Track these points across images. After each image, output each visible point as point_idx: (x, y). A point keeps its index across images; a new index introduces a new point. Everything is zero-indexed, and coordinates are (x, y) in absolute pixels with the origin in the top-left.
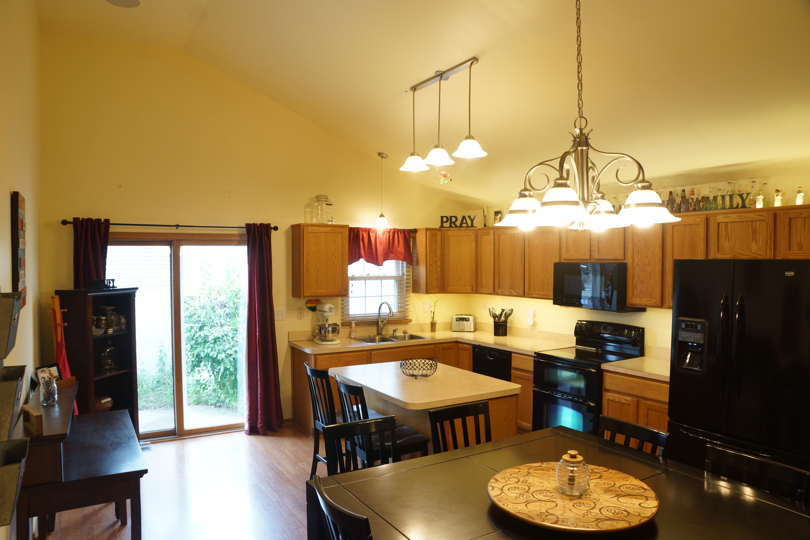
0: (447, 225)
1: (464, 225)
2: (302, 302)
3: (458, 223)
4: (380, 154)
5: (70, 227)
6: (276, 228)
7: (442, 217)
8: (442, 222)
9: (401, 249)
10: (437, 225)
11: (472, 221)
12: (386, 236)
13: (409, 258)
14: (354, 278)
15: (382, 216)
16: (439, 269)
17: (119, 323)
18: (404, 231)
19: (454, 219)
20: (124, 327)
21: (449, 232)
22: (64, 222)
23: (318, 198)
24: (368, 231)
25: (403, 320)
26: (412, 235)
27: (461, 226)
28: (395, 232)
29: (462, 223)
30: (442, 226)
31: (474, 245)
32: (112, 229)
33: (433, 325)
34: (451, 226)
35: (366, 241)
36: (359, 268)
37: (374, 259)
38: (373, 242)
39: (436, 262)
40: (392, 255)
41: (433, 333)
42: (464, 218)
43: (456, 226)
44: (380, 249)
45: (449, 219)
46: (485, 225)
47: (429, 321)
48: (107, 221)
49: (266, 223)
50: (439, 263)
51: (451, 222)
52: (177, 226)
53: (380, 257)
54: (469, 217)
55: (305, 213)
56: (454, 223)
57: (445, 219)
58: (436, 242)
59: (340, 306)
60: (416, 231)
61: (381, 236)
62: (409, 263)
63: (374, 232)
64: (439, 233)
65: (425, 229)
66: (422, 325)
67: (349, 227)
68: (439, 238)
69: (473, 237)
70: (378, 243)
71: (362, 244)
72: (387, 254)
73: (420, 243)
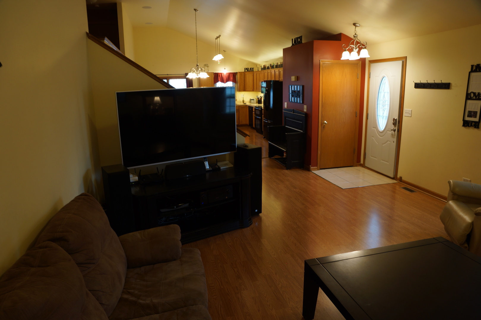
0: (246, 71)
1: (251, 71)
3: (249, 70)
4: (224, 51)
7: (245, 69)
9: (232, 78)
10: (243, 71)
11: (253, 69)
12: (227, 75)
13: (234, 81)
15: (225, 69)
16: (243, 84)
18: (233, 73)
19: (248, 69)
21: (246, 73)
23: (205, 65)
24: (221, 74)
26: (236, 74)
27: (250, 71)
28: (230, 73)
29: (250, 70)
30: (245, 71)
31: (253, 76)
33: (243, 101)
34: (247, 71)
35: (221, 76)
36: (219, 84)
37: (223, 81)
38: (223, 77)
39: (242, 82)
40: (230, 80)
42: (251, 68)
44: (225, 79)
45: (247, 69)
46: (258, 70)
47: (242, 100)
50: (243, 82)
52: (168, 75)
53: (225, 81)
54: (252, 68)
57: (246, 69)
58: (242, 76)
60: (237, 73)
61: (225, 75)
62: (234, 82)
63: (223, 74)
64: (243, 74)
65: (239, 72)
66: (240, 101)
67: (214, 73)
68: (243, 75)
69: (253, 74)
70: (224, 77)
71: (219, 77)
72: (228, 80)
73: (238, 77)
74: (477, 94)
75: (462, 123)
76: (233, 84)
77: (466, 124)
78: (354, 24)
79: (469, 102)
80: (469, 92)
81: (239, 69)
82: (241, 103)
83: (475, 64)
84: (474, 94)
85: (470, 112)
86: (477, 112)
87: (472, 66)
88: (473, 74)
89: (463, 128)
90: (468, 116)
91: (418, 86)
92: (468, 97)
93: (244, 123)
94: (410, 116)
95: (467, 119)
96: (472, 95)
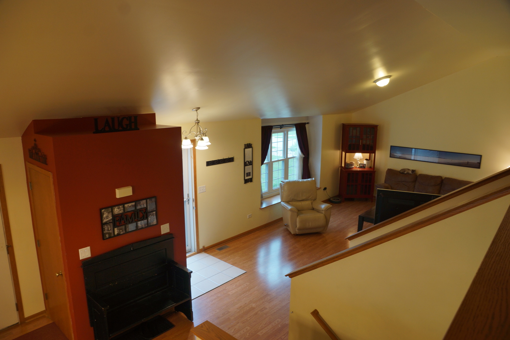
74: (249, 162)
75: (243, 181)
77: (246, 181)
79: (246, 167)
80: (246, 161)
83: (246, 144)
84: (248, 161)
85: (247, 173)
86: (250, 172)
87: (245, 145)
88: (246, 150)
89: (245, 184)
90: (247, 176)
91: (209, 164)
92: (245, 164)
94: (205, 191)
95: (246, 178)
96: (247, 163)
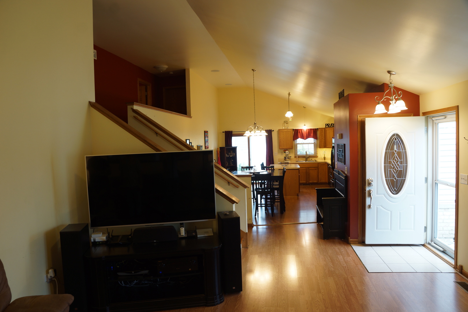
0: (327, 126)
1: (332, 126)
2: (282, 151)
3: (330, 126)
4: (304, 107)
5: (224, 133)
6: (273, 131)
7: (326, 124)
8: (326, 126)
9: (312, 135)
10: (324, 127)
11: (334, 125)
12: (308, 131)
13: (315, 137)
14: (299, 144)
15: (305, 125)
16: (324, 140)
17: (233, 155)
18: (314, 129)
19: (329, 125)
20: (234, 155)
21: (327, 129)
22: (223, 132)
23: (285, 122)
24: (302, 130)
25: (315, 156)
27: (331, 127)
28: (311, 129)
29: (331, 126)
30: (326, 127)
31: (333, 132)
32: (233, 133)
33: (325, 158)
34: (328, 127)
35: (301, 133)
36: (299, 140)
37: (303, 137)
38: (303, 133)
40: (310, 137)
41: (325, 161)
42: (331, 124)
43: (329, 127)
44: (305, 135)
47: (323, 157)
48: (232, 131)
49: (270, 129)
50: (324, 139)
51: (328, 126)
53: (305, 137)
55: (283, 126)
56: (329, 126)
57: (326, 125)
59: (294, 152)
60: (318, 129)
61: (306, 131)
62: (315, 139)
63: (303, 130)
64: (324, 129)
65: (319, 128)
66: (322, 158)
67: (293, 129)
68: (324, 131)
69: (333, 130)
70: (305, 133)
71: (299, 134)
72: (308, 136)
73: (318, 133)
76: (314, 140)
78: (389, 72)
81: (321, 125)
82: (323, 160)
93: (323, 181)
94: (466, 183)
